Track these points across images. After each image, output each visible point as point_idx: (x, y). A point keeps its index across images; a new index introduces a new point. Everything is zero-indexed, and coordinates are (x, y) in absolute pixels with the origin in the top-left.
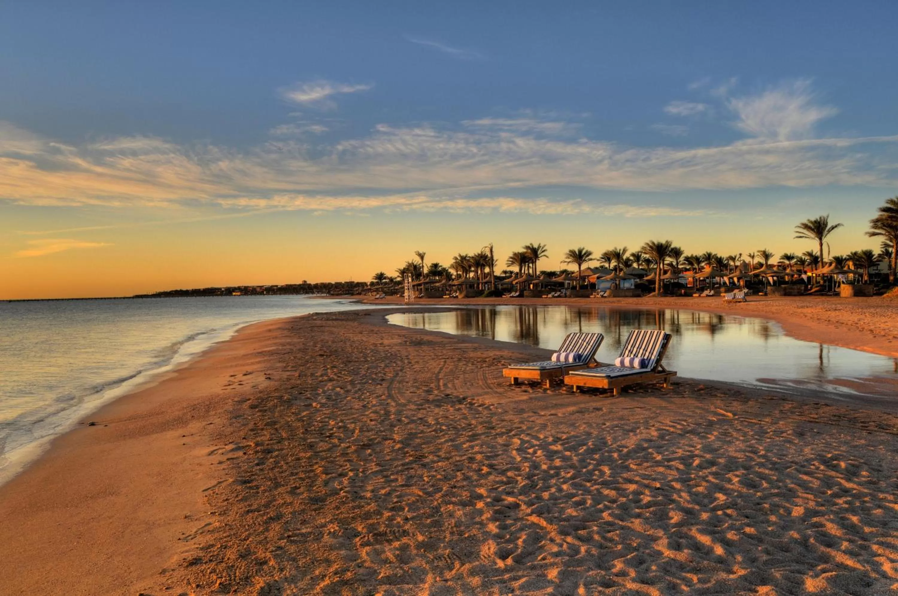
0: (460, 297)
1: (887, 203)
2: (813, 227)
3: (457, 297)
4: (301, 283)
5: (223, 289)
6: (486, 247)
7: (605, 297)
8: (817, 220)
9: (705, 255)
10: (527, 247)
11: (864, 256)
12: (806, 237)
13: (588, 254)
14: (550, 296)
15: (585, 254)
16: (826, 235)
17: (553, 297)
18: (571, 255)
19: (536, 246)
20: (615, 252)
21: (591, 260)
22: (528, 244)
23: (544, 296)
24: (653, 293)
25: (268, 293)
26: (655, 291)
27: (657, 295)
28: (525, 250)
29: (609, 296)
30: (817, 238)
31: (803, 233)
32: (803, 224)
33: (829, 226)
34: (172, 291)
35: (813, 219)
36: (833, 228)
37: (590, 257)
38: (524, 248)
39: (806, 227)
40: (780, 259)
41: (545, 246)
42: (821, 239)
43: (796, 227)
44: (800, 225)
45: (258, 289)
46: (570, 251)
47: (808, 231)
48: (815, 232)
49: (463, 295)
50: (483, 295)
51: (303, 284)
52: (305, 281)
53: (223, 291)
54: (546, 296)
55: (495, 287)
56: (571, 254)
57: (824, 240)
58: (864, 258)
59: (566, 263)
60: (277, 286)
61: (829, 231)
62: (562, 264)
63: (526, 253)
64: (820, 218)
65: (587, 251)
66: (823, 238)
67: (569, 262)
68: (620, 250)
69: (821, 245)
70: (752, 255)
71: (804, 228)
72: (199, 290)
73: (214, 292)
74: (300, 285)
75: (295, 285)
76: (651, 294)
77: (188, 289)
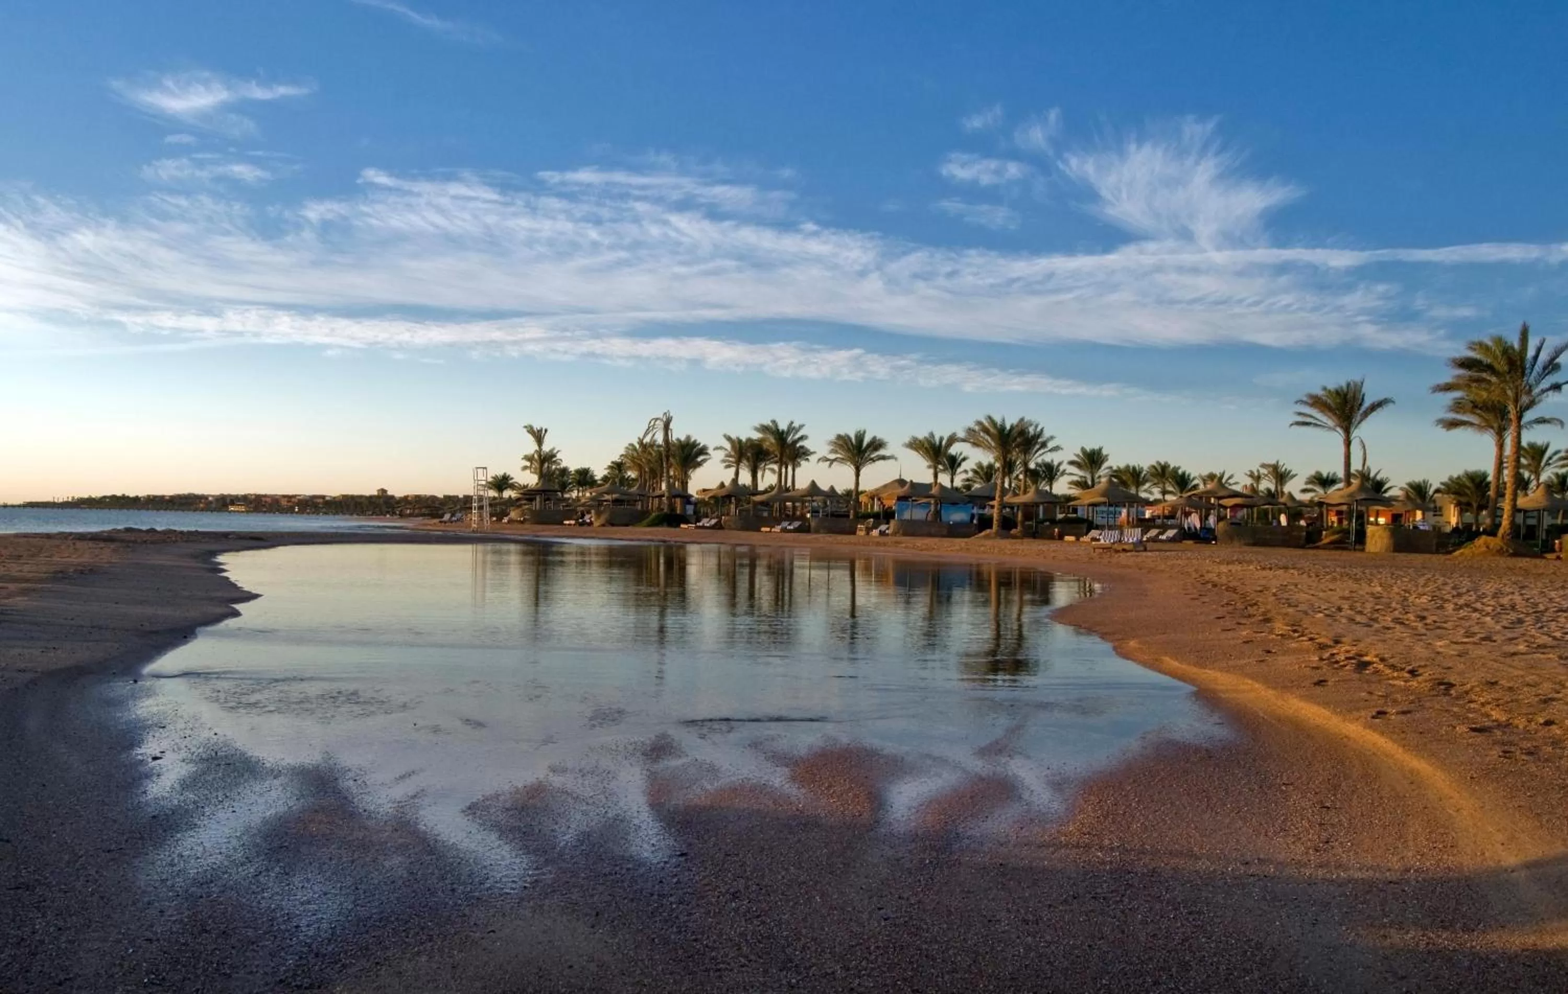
0: (596, 524)
1: (1471, 348)
2: (1333, 405)
3: (591, 524)
4: (376, 493)
5: (210, 499)
6: (657, 419)
7: (888, 535)
8: (1341, 387)
9: (1154, 467)
10: (764, 429)
11: (1468, 484)
12: (1316, 425)
13: (877, 445)
14: (777, 529)
15: (869, 445)
16: (1359, 423)
17: (784, 530)
18: (841, 446)
19: (783, 426)
20: (929, 442)
21: (883, 458)
22: (767, 422)
23: (763, 529)
24: (988, 531)
25: (302, 511)
26: (991, 527)
27: (993, 535)
28: (756, 436)
29: (895, 534)
30: (1338, 429)
31: (1311, 416)
32: (1311, 396)
33: (1367, 404)
34: (105, 497)
35: (1332, 386)
36: (1374, 407)
37: (882, 452)
38: (757, 429)
39: (1316, 402)
40: (1307, 483)
41: (801, 427)
42: (1347, 432)
43: (1296, 402)
44: (1305, 399)
45: (284, 502)
46: (839, 437)
47: (1322, 411)
48: (1335, 414)
49: (602, 520)
50: (645, 522)
51: (378, 497)
52: (384, 491)
53: (211, 502)
54: (768, 529)
55: (672, 507)
56: (841, 442)
57: (1356, 434)
58: (1468, 488)
59: (828, 463)
60: (323, 497)
61: (1366, 414)
62: (821, 463)
63: (761, 441)
64: (1348, 385)
65: (874, 438)
66: (1352, 429)
67: (835, 460)
68: (941, 439)
69: (1348, 443)
70: (1256, 474)
71: (1312, 405)
72: (163, 497)
73: (191, 504)
74: (371, 497)
75: (361, 497)
76: (983, 534)
77: (140, 495)
